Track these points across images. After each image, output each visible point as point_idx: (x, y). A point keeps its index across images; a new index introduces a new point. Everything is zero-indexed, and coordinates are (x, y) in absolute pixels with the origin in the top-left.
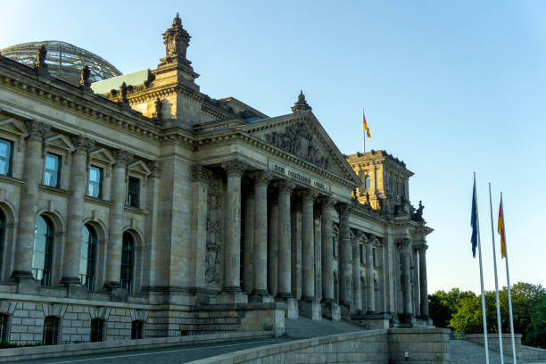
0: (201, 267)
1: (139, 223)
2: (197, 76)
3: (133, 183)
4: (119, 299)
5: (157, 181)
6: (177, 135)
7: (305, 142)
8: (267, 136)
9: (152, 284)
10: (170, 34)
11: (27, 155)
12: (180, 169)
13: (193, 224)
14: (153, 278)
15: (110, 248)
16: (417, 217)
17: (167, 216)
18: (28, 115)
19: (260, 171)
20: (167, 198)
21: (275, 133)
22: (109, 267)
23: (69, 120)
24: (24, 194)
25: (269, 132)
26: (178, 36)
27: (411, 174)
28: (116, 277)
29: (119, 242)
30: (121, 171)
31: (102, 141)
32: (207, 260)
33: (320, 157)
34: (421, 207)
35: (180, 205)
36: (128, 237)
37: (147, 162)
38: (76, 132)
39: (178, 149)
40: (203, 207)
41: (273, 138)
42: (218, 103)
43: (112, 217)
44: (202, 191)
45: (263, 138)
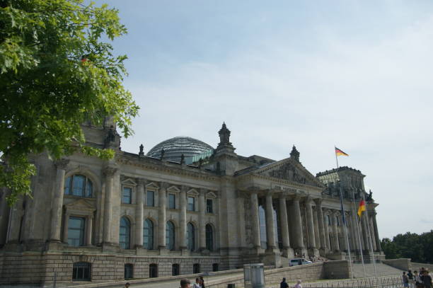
0: (243, 238)
1: (213, 220)
2: (235, 149)
3: (209, 202)
4: (206, 255)
5: (220, 200)
6: (227, 179)
7: (290, 172)
8: (270, 173)
9: (221, 247)
10: (220, 133)
11: (160, 195)
12: (229, 192)
13: (238, 218)
14: (222, 244)
15: (200, 232)
16: (369, 198)
17: (225, 215)
18: (158, 180)
19: (268, 190)
20: (225, 207)
21: (274, 171)
22: (200, 241)
23: (176, 179)
24: (160, 213)
25: (270, 171)
26: (224, 133)
27: (365, 176)
28: (204, 245)
29: (204, 229)
30: (203, 198)
31: (192, 186)
32: (247, 234)
33: (300, 178)
34: (371, 193)
35: (231, 209)
36: (209, 227)
37: (215, 192)
38: (179, 184)
39: (228, 184)
40: (242, 210)
41: (272, 174)
42: (248, 159)
43: (200, 218)
44: (241, 202)
45: (268, 175)
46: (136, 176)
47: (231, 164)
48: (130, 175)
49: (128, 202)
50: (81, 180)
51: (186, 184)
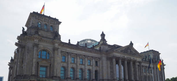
0: (109, 75)
1: (98, 69)
2: (107, 41)
3: (96, 62)
5: (100, 61)
6: (103, 53)
7: (129, 51)
8: (121, 51)
9: (101, 79)
10: (101, 35)
11: (77, 59)
12: (104, 59)
13: (108, 68)
14: (101, 78)
15: (93, 73)
17: (102, 67)
18: (76, 53)
19: (120, 57)
20: (102, 64)
21: (122, 50)
22: (93, 76)
23: (83, 53)
24: (77, 66)
25: (121, 50)
26: (103, 35)
27: (160, 54)
28: (94, 78)
29: (94, 72)
30: (94, 60)
31: (89, 55)
32: (111, 74)
33: (133, 53)
34: (163, 60)
35: (105, 65)
36: (96, 71)
37: (99, 58)
38: (85, 54)
39: (104, 55)
40: (109, 65)
41: (122, 51)
42: (112, 46)
43: (93, 68)
44: (109, 62)
45: (120, 51)
46: (67, 51)
47: (105, 47)
48: (65, 51)
49: (64, 61)
50: (45, 52)
51: (87, 55)
